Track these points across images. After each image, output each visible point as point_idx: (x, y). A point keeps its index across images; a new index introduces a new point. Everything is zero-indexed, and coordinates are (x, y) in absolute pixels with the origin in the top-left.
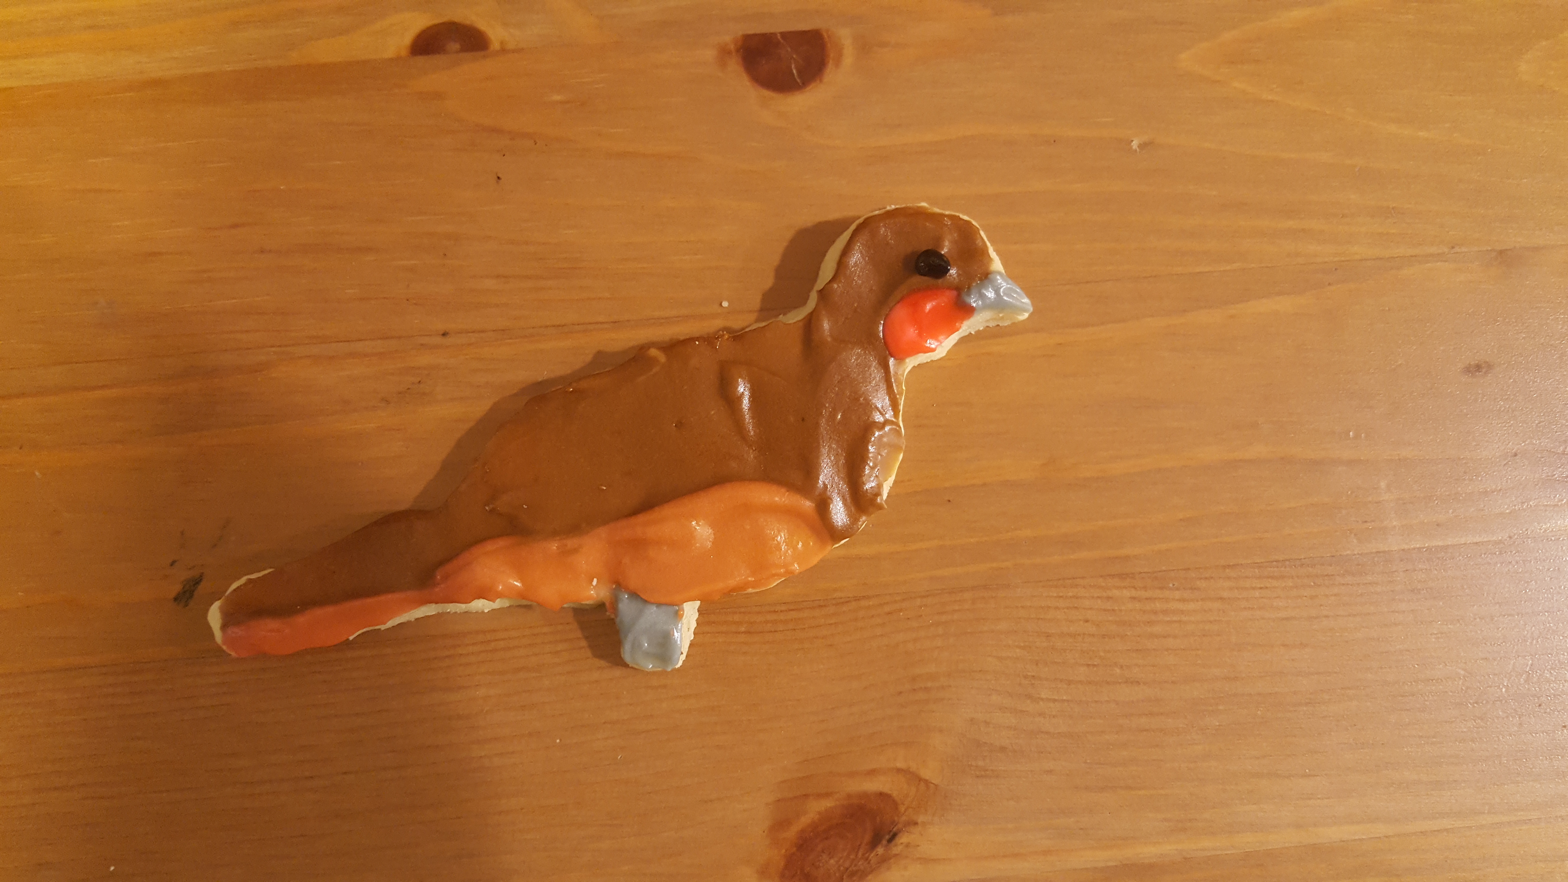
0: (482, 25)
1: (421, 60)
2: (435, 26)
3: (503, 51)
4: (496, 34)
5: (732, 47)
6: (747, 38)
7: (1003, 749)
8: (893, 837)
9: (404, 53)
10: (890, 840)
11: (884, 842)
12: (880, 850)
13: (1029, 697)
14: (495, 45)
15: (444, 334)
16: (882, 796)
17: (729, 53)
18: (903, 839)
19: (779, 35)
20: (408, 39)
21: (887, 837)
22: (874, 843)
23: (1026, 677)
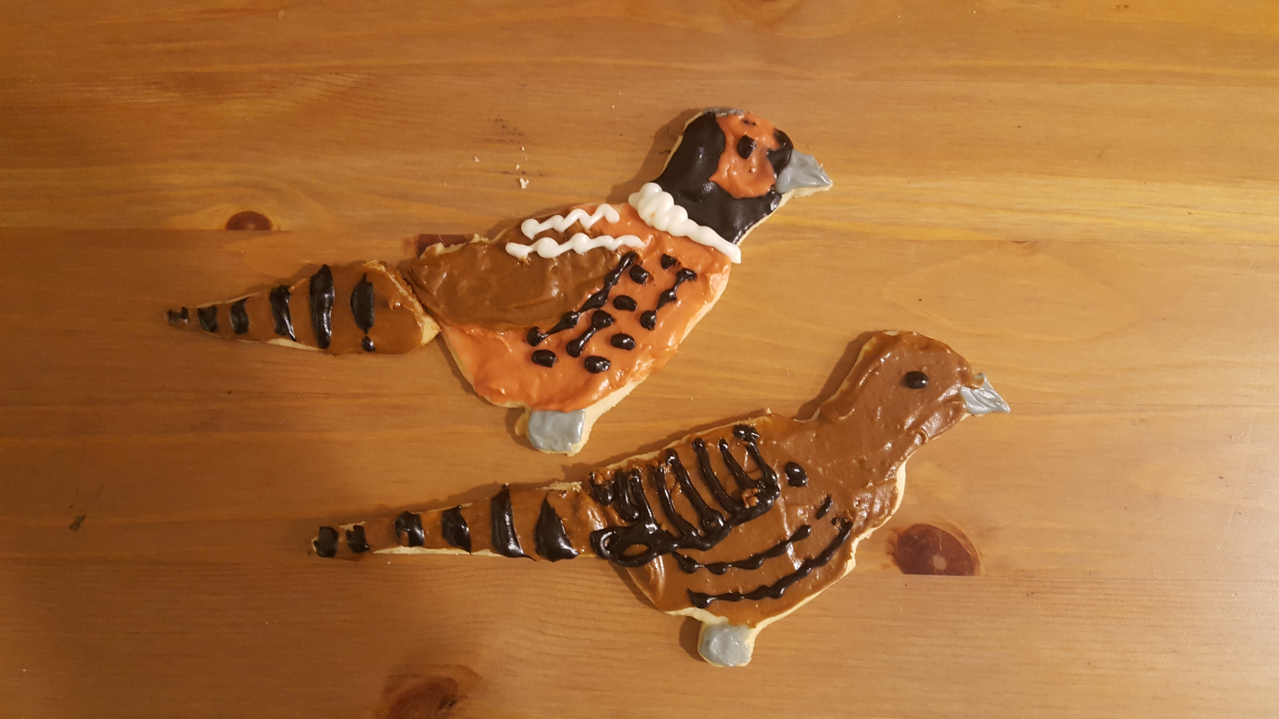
0: (269, 216)
1: (232, 233)
2: (243, 213)
3: (279, 231)
4: (277, 221)
5: (412, 241)
6: (422, 236)
7: (521, 660)
8: (453, 703)
9: (223, 227)
10: (450, 705)
11: (447, 706)
12: (444, 710)
13: (541, 632)
14: (275, 228)
15: (230, 393)
16: (450, 680)
17: (410, 244)
18: (458, 705)
19: (440, 236)
20: (226, 220)
21: (450, 703)
22: (441, 706)
23: (540, 620)
